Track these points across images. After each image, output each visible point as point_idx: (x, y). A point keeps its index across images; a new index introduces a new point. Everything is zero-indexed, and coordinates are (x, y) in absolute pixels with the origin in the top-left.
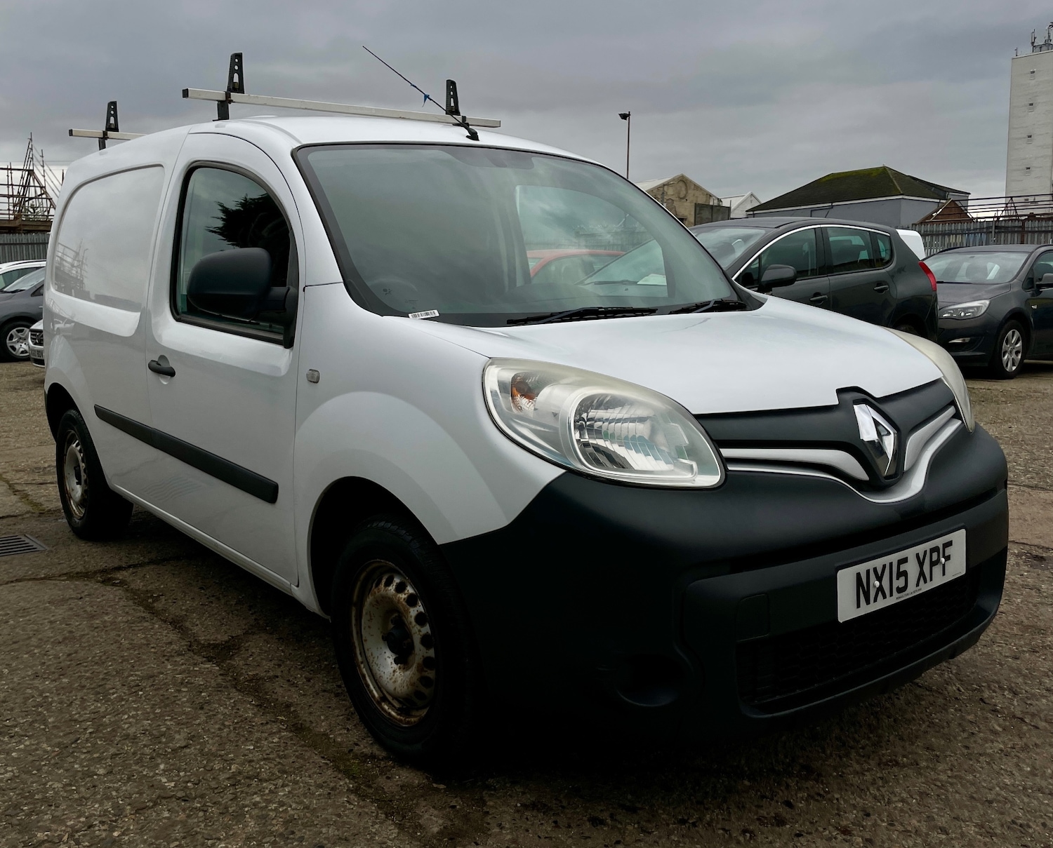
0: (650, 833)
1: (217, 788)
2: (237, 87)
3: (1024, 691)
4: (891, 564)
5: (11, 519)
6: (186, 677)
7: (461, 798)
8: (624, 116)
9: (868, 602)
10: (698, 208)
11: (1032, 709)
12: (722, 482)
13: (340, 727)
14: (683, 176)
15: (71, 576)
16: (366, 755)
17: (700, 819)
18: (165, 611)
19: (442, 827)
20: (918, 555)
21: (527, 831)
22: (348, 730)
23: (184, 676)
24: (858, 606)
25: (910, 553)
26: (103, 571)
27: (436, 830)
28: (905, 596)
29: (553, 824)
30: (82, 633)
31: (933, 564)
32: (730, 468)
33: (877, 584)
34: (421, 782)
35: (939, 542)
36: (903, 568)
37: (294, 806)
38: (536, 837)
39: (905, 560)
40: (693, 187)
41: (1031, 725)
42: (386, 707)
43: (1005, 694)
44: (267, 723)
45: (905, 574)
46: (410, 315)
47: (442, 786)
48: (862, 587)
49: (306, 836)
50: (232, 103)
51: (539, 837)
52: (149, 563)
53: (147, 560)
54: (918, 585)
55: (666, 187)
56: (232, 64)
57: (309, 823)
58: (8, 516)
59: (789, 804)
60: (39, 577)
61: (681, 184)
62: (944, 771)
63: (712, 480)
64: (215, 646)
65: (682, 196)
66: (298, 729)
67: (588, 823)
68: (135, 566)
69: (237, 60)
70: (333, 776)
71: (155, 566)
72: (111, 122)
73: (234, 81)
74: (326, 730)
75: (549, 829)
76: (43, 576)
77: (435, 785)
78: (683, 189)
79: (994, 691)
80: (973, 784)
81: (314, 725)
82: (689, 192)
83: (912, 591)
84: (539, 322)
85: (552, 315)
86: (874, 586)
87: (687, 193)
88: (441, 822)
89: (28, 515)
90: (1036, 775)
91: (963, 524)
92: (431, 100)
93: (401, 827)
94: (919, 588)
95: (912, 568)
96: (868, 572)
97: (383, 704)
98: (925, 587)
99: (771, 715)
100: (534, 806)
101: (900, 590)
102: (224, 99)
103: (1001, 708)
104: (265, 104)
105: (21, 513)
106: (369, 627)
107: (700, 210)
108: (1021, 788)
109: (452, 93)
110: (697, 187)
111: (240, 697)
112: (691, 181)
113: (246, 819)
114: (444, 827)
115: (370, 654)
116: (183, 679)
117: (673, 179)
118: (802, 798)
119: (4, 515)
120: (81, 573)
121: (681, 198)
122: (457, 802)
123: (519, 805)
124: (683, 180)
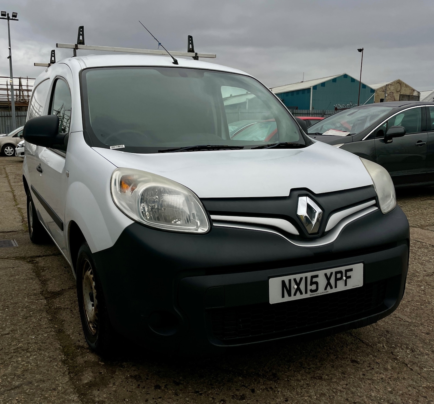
0: (178, 395)
1: (7, 353)
2: (81, 42)
3: (418, 351)
4: (306, 278)
5: (13, 232)
6: (29, 305)
7: (107, 369)
8: (360, 50)
9: (290, 295)
10: (401, 97)
11: (416, 361)
12: (209, 230)
13: (77, 333)
14: (399, 80)
15: (16, 258)
16: (80, 346)
17: (206, 392)
18: (44, 276)
19: (89, 381)
20: (326, 275)
21: (124, 387)
22: (80, 334)
23: (29, 304)
24: (283, 296)
25: (321, 273)
26: (32, 257)
27: (86, 382)
28: (315, 294)
29: (137, 386)
30: (3, 282)
31: (337, 280)
32: (214, 225)
33: (296, 287)
34: (95, 360)
35: (343, 269)
36: (314, 280)
37: (33, 364)
38: (126, 390)
39: (317, 276)
40: (404, 86)
41: (410, 368)
42: (91, 326)
43: (407, 351)
44: (48, 328)
45: (316, 283)
46: (111, 147)
47: (103, 363)
48: (285, 288)
49: (28, 378)
50: (78, 49)
51: (127, 391)
52: (52, 255)
53: (52, 254)
54: (326, 289)
55: (390, 86)
56: (79, 31)
57: (33, 372)
58: (12, 231)
59: (253, 391)
60: (5, 257)
61: (398, 84)
62: (342, 385)
63: (203, 230)
64: (53, 292)
65: (398, 90)
66: (60, 331)
67: (153, 387)
68: (46, 256)
69: (81, 30)
70: (58, 353)
71: (54, 257)
72: (52, 59)
73: (80, 39)
74: (70, 333)
75: (134, 388)
76: (6, 257)
77: (100, 363)
78: (399, 87)
79: (402, 349)
80: (352, 393)
81: (67, 330)
82: (402, 88)
83: (321, 291)
84: (173, 151)
85: (181, 148)
86: (294, 288)
87: (401, 89)
88: (90, 379)
89: (20, 231)
90: (392, 393)
91: (363, 261)
92: (161, 45)
93: (71, 379)
94: (326, 291)
95: (322, 281)
96: (290, 281)
97: (90, 324)
98: (330, 291)
99: (227, 346)
100: (135, 377)
101: (312, 291)
102: (75, 47)
103: (400, 358)
104: (95, 50)
105: (18, 230)
106: (86, 289)
107: (402, 97)
108: (378, 398)
109: (190, 42)
110: (407, 86)
111: (45, 315)
112: (403, 83)
113: (9, 367)
114: (90, 381)
115: (85, 301)
116: (28, 305)
117: (394, 82)
118: (261, 389)
119: (11, 231)
120: (22, 257)
121: (398, 92)
122: (104, 371)
123: (129, 375)
124: (399, 82)
